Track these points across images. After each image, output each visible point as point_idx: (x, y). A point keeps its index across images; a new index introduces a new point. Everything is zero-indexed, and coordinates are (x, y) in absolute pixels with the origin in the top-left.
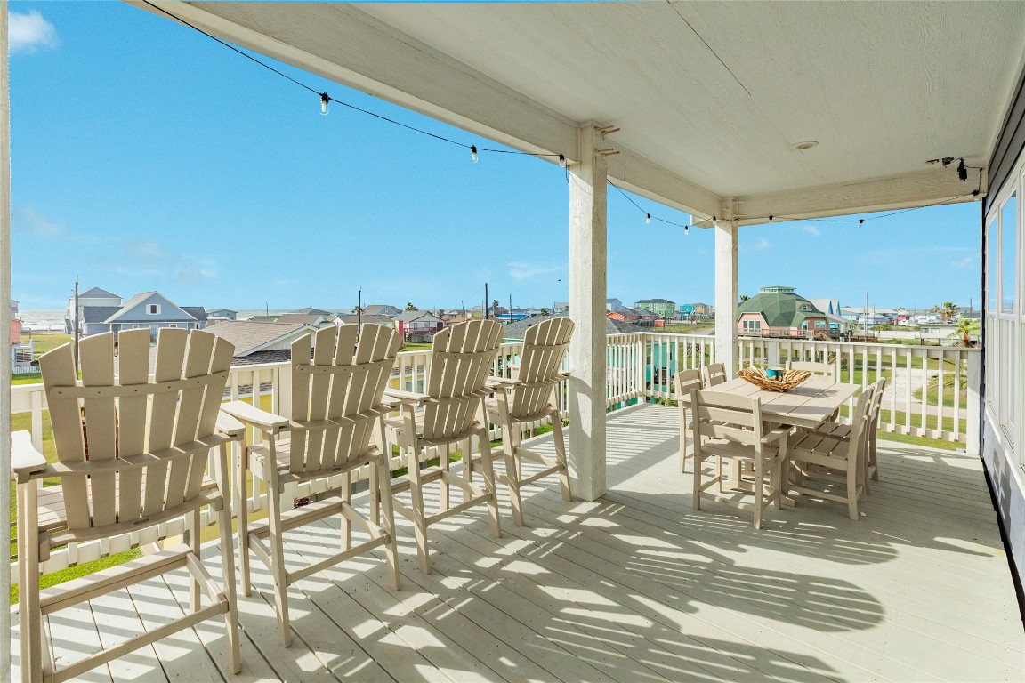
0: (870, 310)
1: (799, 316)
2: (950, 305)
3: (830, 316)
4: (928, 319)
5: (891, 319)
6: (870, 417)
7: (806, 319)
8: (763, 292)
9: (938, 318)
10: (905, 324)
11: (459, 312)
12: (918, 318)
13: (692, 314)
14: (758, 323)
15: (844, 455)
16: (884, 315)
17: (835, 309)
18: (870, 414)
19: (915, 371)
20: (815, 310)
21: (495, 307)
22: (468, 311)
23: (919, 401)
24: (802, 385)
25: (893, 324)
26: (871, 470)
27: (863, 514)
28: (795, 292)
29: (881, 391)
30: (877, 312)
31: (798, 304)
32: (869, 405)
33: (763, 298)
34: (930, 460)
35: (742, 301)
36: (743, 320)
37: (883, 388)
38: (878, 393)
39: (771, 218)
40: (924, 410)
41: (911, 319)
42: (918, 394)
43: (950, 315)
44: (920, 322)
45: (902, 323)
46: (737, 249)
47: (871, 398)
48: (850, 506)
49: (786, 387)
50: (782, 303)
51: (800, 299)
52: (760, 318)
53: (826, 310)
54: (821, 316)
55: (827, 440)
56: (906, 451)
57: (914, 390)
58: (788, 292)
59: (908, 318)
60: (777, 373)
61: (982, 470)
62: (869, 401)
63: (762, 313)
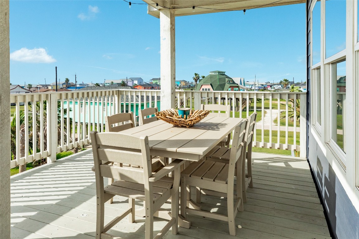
0: (257, 83)
1: (227, 85)
2: (286, 80)
3: (240, 85)
4: (278, 87)
5: (264, 87)
6: (245, 143)
7: (230, 87)
8: (211, 74)
9: (282, 86)
10: (270, 89)
11: (43, 86)
12: (275, 86)
13: (179, 86)
14: (209, 90)
15: (225, 179)
16: (262, 85)
17: (242, 82)
18: (246, 140)
19: (274, 111)
20: (234, 83)
21: (67, 83)
22: (49, 85)
23: (275, 124)
24: (204, 120)
25: (265, 90)
26: (248, 181)
27: (240, 227)
28: (225, 74)
29: (254, 122)
30: (259, 84)
31: (227, 79)
32: (244, 134)
33: (211, 77)
34: (282, 165)
35: (202, 78)
36: (202, 88)
37: (255, 120)
38: (252, 124)
39: (194, 7)
40: (279, 128)
41: (272, 87)
42: (275, 121)
43: (286, 85)
44: (275, 88)
45: (269, 89)
46: (174, 29)
47: (245, 128)
48: (230, 223)
49: (190, 123)
50: (220, 79)
51: (227, 77)
52: (210, 87)
53: (238, 82)
54: (236, 85)
55: (218, 164)
56: (269, 159)
57: (273, 119)
58: (222, 74)
59: (271, 86)
60: (185, 112)
61: (309, 168)
62: (244, 131)
63: (211, 84)
